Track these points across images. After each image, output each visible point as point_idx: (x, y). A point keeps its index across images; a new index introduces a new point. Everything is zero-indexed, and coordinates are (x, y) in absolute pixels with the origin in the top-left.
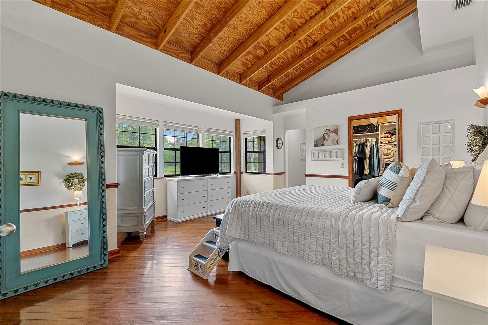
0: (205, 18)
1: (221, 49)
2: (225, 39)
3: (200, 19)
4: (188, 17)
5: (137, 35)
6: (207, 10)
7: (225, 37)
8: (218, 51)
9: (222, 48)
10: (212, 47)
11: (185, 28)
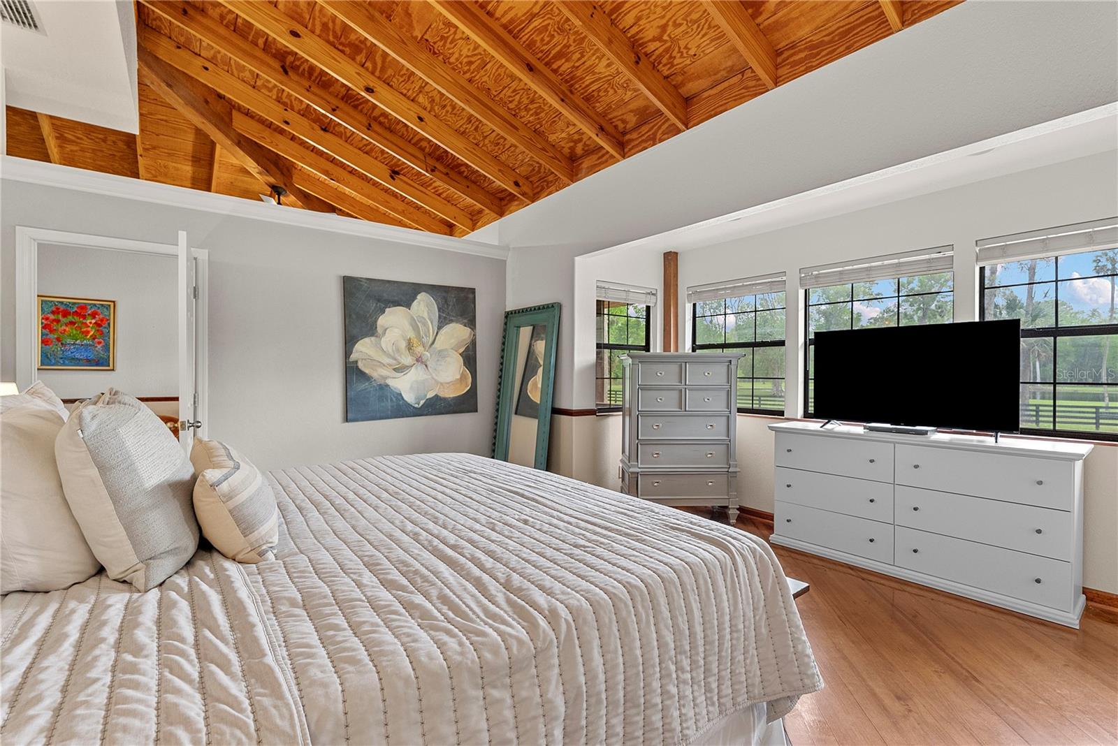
0: (592, 49)
1: (703, 36)
2: (671, 18)
3: (594, 58)
4: (587, 78)
5: (596, 160)
6: (575, 41)
7: (663, 17)
8: (708, 44)
9: (703, 32)
10: (685, 55)
11: (611, 91)
